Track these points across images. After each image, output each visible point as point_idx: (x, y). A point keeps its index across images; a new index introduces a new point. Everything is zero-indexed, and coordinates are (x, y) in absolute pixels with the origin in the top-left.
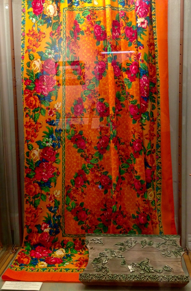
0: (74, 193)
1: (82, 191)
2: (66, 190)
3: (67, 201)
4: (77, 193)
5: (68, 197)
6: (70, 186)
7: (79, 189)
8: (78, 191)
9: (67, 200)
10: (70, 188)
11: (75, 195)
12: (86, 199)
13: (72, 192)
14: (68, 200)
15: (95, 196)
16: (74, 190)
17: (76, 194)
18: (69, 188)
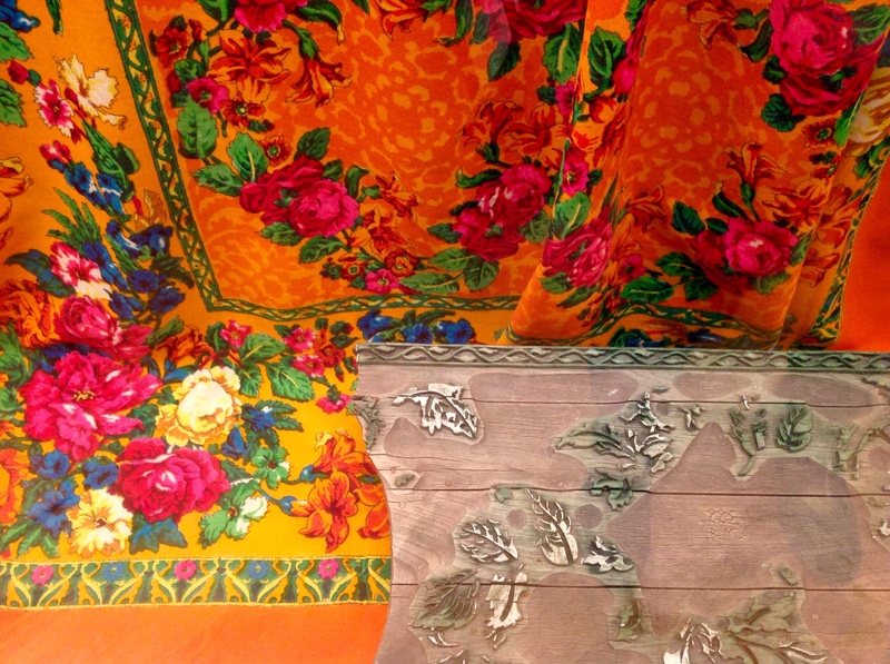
0: (236, 76)
1: (303, 55)
2: (166, 61)
3: (194, 135)
4: (267, 75)
5: (191, 106)
6: (196, 26)
7: (275, 37)
8: (270, 59)
9: (186, 130)
10: (198, 41)
11: (248, 91)
12: (339, 107)
13: (224, 70)
14: (194, 125)
15: (416, 99)
16: (233, 55)
17: (261, 85)
18: (190, 40)
